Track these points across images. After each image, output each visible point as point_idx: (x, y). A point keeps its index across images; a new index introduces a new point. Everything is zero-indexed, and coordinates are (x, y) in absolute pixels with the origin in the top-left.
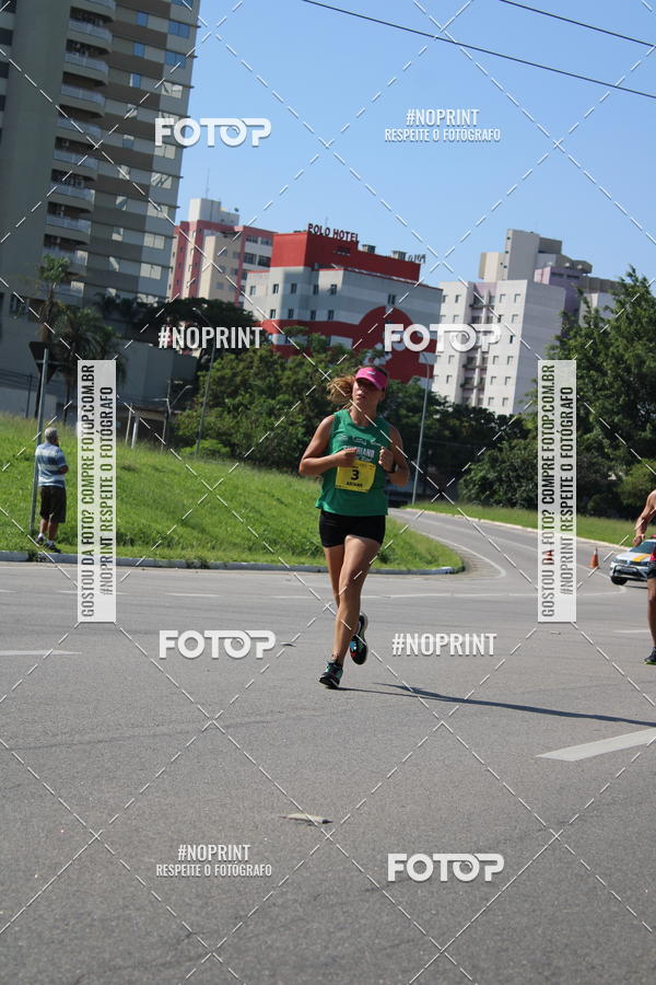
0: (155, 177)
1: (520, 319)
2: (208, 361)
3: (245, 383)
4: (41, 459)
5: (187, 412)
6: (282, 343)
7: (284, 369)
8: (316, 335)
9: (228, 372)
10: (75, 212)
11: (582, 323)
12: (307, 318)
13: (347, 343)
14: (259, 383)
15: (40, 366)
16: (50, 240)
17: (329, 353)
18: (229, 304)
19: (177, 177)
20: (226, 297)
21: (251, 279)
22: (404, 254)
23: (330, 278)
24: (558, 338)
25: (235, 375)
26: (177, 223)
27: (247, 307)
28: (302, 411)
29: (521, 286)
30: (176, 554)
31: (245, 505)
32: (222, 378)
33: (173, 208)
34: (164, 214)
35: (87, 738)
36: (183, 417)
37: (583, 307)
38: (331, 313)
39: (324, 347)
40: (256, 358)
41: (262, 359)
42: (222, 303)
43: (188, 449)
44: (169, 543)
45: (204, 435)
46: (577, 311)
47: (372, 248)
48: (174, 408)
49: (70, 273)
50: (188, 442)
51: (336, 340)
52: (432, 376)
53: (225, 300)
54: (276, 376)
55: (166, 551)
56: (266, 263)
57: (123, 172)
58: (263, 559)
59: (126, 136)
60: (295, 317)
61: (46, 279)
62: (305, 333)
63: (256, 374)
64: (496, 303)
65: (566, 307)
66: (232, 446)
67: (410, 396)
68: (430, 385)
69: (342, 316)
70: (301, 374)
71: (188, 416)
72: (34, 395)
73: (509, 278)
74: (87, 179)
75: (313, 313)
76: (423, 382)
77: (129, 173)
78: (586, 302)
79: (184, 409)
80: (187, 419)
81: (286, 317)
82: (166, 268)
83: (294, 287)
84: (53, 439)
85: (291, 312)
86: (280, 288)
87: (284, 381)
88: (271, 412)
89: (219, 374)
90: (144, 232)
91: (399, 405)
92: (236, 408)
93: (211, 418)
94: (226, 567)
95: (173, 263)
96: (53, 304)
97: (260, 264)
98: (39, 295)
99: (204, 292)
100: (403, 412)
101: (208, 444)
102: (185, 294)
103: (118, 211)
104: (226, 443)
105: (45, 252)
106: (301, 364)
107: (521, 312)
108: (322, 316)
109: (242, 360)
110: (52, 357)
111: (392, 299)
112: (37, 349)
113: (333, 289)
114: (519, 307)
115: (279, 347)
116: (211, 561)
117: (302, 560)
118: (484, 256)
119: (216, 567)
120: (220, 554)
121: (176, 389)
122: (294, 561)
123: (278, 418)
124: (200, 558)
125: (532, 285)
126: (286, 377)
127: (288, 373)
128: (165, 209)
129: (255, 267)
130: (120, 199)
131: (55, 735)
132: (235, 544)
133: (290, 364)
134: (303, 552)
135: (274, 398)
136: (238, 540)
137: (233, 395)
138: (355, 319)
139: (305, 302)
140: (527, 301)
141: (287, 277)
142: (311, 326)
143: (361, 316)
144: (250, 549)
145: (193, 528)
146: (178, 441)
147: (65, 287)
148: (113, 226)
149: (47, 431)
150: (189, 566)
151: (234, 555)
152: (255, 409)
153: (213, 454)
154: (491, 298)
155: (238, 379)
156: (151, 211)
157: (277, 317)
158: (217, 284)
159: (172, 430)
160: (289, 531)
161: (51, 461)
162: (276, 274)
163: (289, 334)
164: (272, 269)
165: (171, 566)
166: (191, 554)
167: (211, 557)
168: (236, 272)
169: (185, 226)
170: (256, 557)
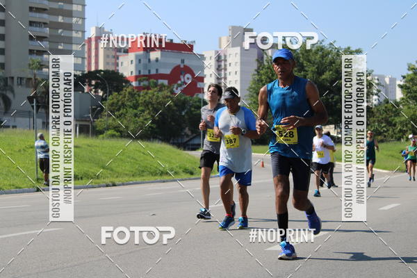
0: (74, 20)
1: (239, 64)
2: (106, 96)
3: (123, 104)
4: (38, 147)
5: (100, 119)
6: (138, 85)
7: (139, 96)
8: (152, 80)
9: (115, 100)
10: (41, 38)
11: (266, 63)
12: (147, 73)
13: (166, 82)
14: (129, 103)
15: (33, 106)
16: (31, 52)
17: (158, 87)
18: (113, 71)
19: (84, 19)
20: (111, 68)
21: (121, 59)
22: (186, 41)
23: (155, 55)
24: (256, 70)
25: (118, 101)
26: (86, 38)
27: (120, 72)
28: (149, 113)
29: (238, 50)
30: (101, 181)
31: (129, 157)
32: (113, 103)
33: (84, 32)
34: (80, 35)
35: (69, 264)
36: (97, 122)
37: (265, 56)
38: (157, 70)
39: (156, 85)
40: (127, 93)
41: (129, 93)
42: (109, 71)
43: (101, 136)
44: (98, 177)
45: (108, 129)
46: (262, 58)
47: (172, 40)
48: (94, 118)
49: (42, 65)
50: (101, 132)
51: (160, 81)
52: (203, 93)
53: (111, 70)
54: (136, 100)
55: (97, 181)
56: (126, 51)
57: (60, 19)
58: (139, 179)
59: (60, 3)
60: (142, 74)
61: (32, 69)
62: (147, 80)
63: (128, 100)
64: (228, 58)
65: (258, 57)
66: (121, 132)
67: (195, 102)
68: (203, 97)
69: (162, 71)
70: (147, 98)
71: (100, 121)
72: (32, 119)
73: (232, 47)
74: (45, 23)
75: (149, 71)
76: (200, 96)
77: (63, 19)
78: (266, 54)
79: (98, 118)
80: (100, 123)
81: (138, 74)
82: (83, 58)
83: (140, 61)
84: (42, 138)
85: (140, 72)
86: (134, 62)
87: (140, 101)
88: (136, 115)
89: (112, 101)
90: (72, 44)
91: (191, 106)
92: (120, 116)
93: (110, 121)
94: (123, 184)
95: (86, 56)
96: (36, 79)
97: (124, 52)
98: (30, 76)
99: (101, 67)
100: (193, 109)
101: (110, 132)
102: (93, 69)
103: (60, 36)
104: (118, 131)
105: (30, 57)
106: (147, 93)
107: (239, 61)
108: (153, 72)
109: (121, 95)
110: (37, 102)
111: (183, 61)
112: (30, 99)
113: (157, 60)
114: (238, 59)
115: (136, 87)
116: (117, 183)
117: (156, 177)
118: (220, 39)
119: (119, 185)
120: (121, 179)
121: (93, 110)
122: (153, 178)
123: (139, 117)
124: (111, 182)
125: (242, 49)
126: (141, 100)
127: (141, 98)
128: (80, 33)
129: (122, 54)
130: (60, 31)
131: (55, 265)
132: (126, 175)
133: (142, 94)
134: (156, 174)
135: (136, 109)
136: (127, 172)
137: (119, 110)
138: (168, 71)
139: (145, 66)
140: (241, 56)
141: (137, 56)
142: (149, 77)
143: (171, 70)
144: (133, 175)
145: (107, 169)
146: (97, 133)
147: (40, 71)
148: (58, 43)
149: (39, 135)
150: (107, 186)
151: (126, 179)
152: (128, 115)
153: (113, 136)
154: (225, 56)
155: (120, 103)
156: (74, 34)
157: (134, 74)
158: (106, 63)
159: (94, 128)
160: (149, 166)
161: (42, 147)
162: (132, 56)
163: (140, 81)
164: (129, 54)
165: (100, 187)
166: (108, 181)
167: (117, 181)
168: (114, 57)
169: (90, 39)
170: (136, 178)
